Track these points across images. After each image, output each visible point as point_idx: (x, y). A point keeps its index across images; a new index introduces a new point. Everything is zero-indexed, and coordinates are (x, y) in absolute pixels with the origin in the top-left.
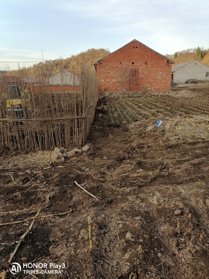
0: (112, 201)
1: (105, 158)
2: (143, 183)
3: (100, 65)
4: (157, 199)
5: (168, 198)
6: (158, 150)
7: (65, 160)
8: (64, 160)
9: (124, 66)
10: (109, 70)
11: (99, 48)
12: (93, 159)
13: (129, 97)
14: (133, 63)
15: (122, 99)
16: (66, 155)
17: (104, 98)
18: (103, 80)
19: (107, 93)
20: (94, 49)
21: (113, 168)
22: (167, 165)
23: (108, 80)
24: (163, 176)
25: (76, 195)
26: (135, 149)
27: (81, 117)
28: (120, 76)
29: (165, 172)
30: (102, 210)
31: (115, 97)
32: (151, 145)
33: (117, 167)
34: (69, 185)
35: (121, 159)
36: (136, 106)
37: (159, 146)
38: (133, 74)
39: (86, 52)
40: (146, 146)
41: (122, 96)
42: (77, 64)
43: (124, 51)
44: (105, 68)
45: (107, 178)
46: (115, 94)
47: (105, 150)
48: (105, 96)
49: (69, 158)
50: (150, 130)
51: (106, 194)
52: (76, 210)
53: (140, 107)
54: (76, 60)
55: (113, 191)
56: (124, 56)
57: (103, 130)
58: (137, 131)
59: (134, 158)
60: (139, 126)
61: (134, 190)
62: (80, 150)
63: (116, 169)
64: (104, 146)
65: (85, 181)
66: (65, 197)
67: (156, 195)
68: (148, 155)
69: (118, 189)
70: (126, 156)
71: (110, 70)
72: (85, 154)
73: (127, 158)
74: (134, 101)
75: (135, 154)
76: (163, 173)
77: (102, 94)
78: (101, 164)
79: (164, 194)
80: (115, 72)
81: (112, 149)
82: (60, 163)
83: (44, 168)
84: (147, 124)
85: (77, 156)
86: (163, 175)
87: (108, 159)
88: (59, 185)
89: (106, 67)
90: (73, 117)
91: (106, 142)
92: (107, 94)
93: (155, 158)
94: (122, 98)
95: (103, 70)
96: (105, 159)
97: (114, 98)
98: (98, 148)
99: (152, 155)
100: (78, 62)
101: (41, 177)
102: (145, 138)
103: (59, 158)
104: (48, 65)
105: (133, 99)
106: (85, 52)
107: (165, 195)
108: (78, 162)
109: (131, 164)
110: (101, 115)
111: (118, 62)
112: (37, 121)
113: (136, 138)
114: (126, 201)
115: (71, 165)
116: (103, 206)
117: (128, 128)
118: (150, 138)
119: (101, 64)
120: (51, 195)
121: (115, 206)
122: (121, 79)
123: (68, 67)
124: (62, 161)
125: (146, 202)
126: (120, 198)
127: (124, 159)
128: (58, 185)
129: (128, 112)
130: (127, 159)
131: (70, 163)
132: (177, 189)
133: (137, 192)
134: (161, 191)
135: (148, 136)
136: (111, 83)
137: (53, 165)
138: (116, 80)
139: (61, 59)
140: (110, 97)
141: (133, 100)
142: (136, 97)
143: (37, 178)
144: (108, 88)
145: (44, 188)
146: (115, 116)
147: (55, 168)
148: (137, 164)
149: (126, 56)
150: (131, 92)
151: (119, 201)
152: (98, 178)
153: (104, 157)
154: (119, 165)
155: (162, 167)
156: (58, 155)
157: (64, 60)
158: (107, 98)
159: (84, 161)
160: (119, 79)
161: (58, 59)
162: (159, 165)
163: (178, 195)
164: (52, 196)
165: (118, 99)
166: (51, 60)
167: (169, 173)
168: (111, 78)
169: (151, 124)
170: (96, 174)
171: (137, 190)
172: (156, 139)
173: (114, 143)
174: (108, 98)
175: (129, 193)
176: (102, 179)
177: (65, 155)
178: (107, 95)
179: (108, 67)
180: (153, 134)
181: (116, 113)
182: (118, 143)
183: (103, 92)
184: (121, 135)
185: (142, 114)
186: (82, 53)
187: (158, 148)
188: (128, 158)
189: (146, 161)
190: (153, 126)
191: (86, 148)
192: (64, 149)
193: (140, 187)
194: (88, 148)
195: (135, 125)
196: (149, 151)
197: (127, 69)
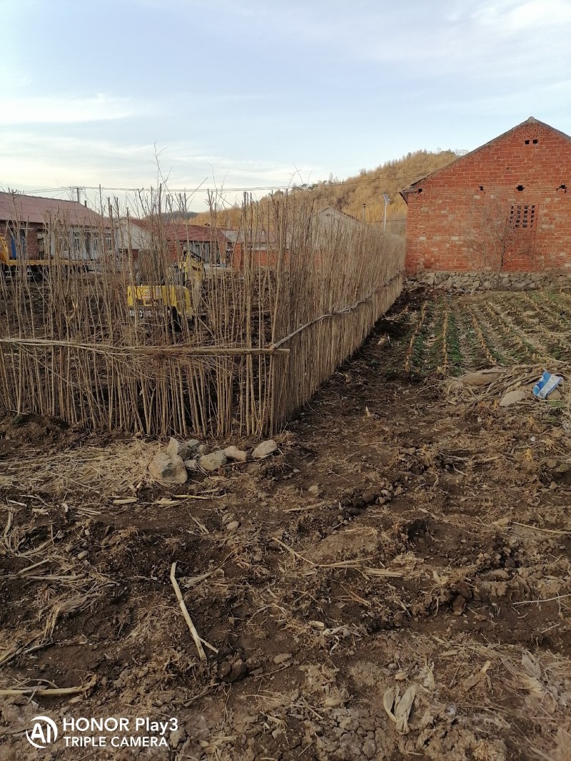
0: (246, 672)
1: (314, 489)
2: (397, 616)
3: (416, 195)
4: (417, 703)
5: (459, 711)
6: (511, 482)
7: (187, 482)
8: (184, 482)
9: (492, 197)
10: (445, 209)
11: (439, 149)
12: (271, 491)
13: (498, 288)
14: (520, 188)
15: (475, 294)
16: (193, 466)
17: (420, 290)
18: (423, 238)
19: (432, 275)
20: (425, 153)
21: (318, 533)
22: (521, 551)
23: (438, 238)
24: (485, 599)
25: (146, 618)
26: (426, 468)
27: (263, 349)
28: (477, 226)
29: (499, 579)
30: (190, 707)
31: (455, 288)
32: (492, 462)
33: (336, 529)
34: (148, 575)
35: (361, 503)
36: (509, 319)
37: (519, 469)
38: (518, 221)
39: (400, 162)
40: (470, 463)
41: (476, 284)
42: (374, 193)
43: (493, 154)
44: (431, 202)
45: (281, 569)
46: (456, 279)
47: (328, 460)
48: (424, 284)
49: (201, 477)
50: (509, 403)
51: (246, 637)
52: (110, 686)
53: (519, 322)
54: (373, 184)
55: (274, 627)
56: (494, 169)
57: (362, 391)
58: (465, 402)
59: (411, 502)
60: (475, 388)
61: (345, 641)
62: (242, 455)
63: (328, 538)
64: (331, 447)
65: (208, 568)
66: (109, 620)
67: (417, 681)
68: (463, 499)
69: (293, 623)
70: (384, 492)
71: (448, 208)
72: (254, 467)
73: (382, 500)
74: (513, 301)
75: (419, 487)
76: (486, 584)
77: (418, 276)
78: (287, 511)
79: (453, 682)
80: (462, 216)
81: (350, 461)
82: (167, 489)
83: (115, 502)
84: (505, 384)
85: (228, 474)
86: (484, 591)
87: (321, 496)
88: (117, 571)
89: (433, 201)
90: (242, 350)
91: (345, 432)
92: (431, 278)
93: (484, 513)
94: (476, 290)
95: (427, 208)
96: (311, 495)
97: (451, 290)
98: (306, 451)
99: (477, 500)
100: (377, 188)
101: (84, 532)
102: (483, 431)
103: (168, 472)
104: (297, 197)
105: (510, 294)
106: (398, 160)
107: (453, 692)
108: (221, 493)
109: (387, 525)
110: (385, 342)
111: (473, 186)
112: (140, 353)
113: (449, 429)
114: (293, 682)
115: (198, 499)
116: (205, 688)
117: (441, 391)
118: (497, 433)
119: (420, 191)
120: (68, 606)
121: (247, 698)
122: (477, 235)
123: (349, 201)
124: (177, 482)
125: (367, 706)
126: (281, 665)
127: (373, 501)
128: (115, 571)
129: (474, 336)
130: (385, 504)
131: (198, 495)
132: (513, 671)
133: (352, 653)
134: (447, 666)
135: (494, 426)
136: (448, 245)
137: (146, 493)
138: (462, 238)
139: (333, 182)
140: (440, 287)
141: (509, 300)
142: (520, 290)
143: (70, 533)
144: (437, 260)
145: (74, 573)
146: (426, 347)
147: (148, 506)
148: (404, 532)
149: (499, 169)
150: (506, 275)
151: (271, 675)
152: (253, 562)
153: (312, 485)
154: (344, 525)
155: (493, 556)
156: (170, 464)
157: (339, 184)
158: (431, 288)
159: (241, 494)
160: (473, 235)
161: (325, 181)
162: (485, 549)
163: (505, 703)
164: (72, 610)
165: (463, 293)
166: (304, 185)
167: (509, 588)
168: (449, 231)
169: (520, 383)
170: (250, 548)
171: (358, 644)
172: (517, 439)
173: (370, 438)
174: (431, 291)
175: (322, 648)
176: (265, 571)
177: (192, 464)
178: (430, 282)
179: (441, 202)
180: (514, 422)
181: (433, 336)
182: (382, 438)
183: (421, 273)
184: (410, 410)
185: (513, 346)
186: (389, 164)
187: (512, 477)
188: (387, 502)
189: (446, 521)
190: (522, 393)
191: (264, 448)
192: (198, 445)
193: (376, 627)
194: (272, 450)
195: (465, 384)
196: (474, 482)
197: (498, 207)
